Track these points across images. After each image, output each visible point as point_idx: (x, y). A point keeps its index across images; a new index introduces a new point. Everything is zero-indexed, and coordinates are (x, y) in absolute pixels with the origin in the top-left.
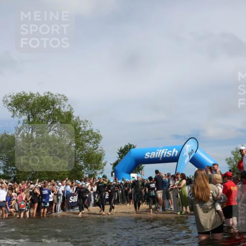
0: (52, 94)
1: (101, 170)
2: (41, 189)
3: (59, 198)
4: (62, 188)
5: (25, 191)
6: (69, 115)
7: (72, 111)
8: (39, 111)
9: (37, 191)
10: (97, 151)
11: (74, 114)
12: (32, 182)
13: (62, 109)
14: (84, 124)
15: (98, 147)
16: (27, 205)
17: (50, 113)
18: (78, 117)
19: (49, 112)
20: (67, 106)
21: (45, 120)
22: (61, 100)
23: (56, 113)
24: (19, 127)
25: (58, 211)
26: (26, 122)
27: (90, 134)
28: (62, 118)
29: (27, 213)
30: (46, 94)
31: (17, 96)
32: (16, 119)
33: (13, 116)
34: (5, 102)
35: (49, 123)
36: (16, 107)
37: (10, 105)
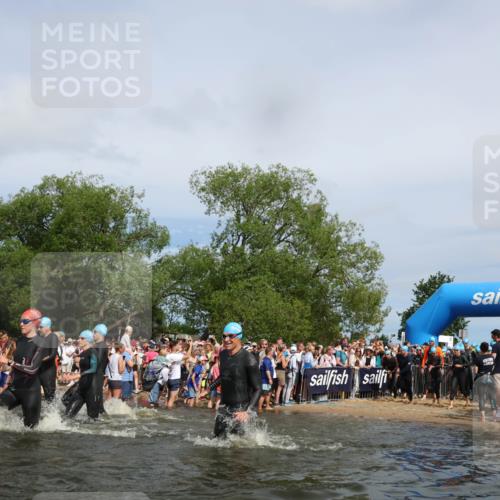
0: (285, 170)
1: (378, 326)
3: (290, 375)
4: (298, 357)
6: (318, 211)
7: (325, 203)
8: (257, 203)
10: (372, 287)
11: (327, 210)
13: (304, 199)
14: (347, 231)
15: (373, 278)
17: (281, 206)
18: (336, 216)
19: (278, 204)
21: (269, 221)
22: (302, 180)
23: (293, 206)
24: (219, 234)
25: (287, 401)
26: (232, 223)
27: (358, 250)
28: (305, 217)
30: (274, 170)
31: (217, 172)
32: (214, 217)
33: (208, 213)
34: (194, 183)
35: (277, 227)
36: (215, 194)
37: (203, 189)
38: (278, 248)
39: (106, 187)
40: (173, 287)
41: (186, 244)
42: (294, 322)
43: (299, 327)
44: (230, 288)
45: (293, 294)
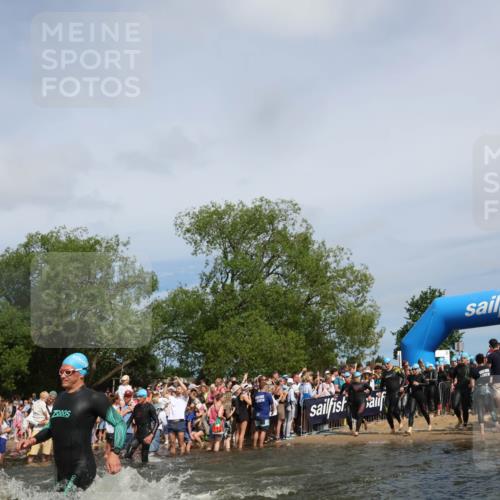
0: (268, 202)
1: (373, 348)
2: (254, 393)
3: (289, 408)
4: (296, 388)
5: (223, 399)
6: (305, 240)
7: (311, 231)
8: (244, 238)
9: (246, 397)
10: (365, 309)
11: (314, 237)
12: (234, 379)
13: (290, 229)
14: (335, 256)
15: (365, 301)
16: (226, 426)
17: (267, 239)
18: (323, 243)
19: (264, 238)
20: (299, 221)
21: (256, 255)
22: (286, 211)
23: (279, 238)
24: (208, 274)
25: (288, 435)
26: (219, 261)
27: (348, 274)
28: (291, 247)
29: (227, 443)
30: (258, 203)
31: (201, 212)
32: (201, 257)
33: (195, 253)
34: (178, 226)
35: (265, 260)
36: (200, 234)
37: (188, 231)
38: (268, 281)
39: (90, 239)
40: (164, 331)
41: (174, 287)
42: (289, 353)
43: (295, 358)
44: (222, 327)
45: (286, 325)
